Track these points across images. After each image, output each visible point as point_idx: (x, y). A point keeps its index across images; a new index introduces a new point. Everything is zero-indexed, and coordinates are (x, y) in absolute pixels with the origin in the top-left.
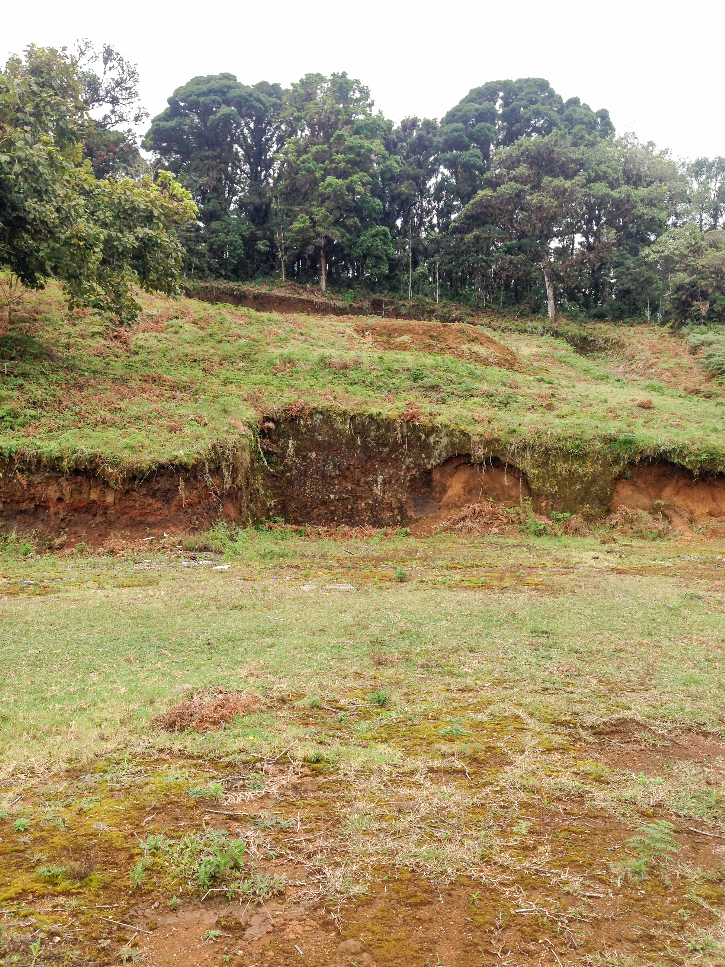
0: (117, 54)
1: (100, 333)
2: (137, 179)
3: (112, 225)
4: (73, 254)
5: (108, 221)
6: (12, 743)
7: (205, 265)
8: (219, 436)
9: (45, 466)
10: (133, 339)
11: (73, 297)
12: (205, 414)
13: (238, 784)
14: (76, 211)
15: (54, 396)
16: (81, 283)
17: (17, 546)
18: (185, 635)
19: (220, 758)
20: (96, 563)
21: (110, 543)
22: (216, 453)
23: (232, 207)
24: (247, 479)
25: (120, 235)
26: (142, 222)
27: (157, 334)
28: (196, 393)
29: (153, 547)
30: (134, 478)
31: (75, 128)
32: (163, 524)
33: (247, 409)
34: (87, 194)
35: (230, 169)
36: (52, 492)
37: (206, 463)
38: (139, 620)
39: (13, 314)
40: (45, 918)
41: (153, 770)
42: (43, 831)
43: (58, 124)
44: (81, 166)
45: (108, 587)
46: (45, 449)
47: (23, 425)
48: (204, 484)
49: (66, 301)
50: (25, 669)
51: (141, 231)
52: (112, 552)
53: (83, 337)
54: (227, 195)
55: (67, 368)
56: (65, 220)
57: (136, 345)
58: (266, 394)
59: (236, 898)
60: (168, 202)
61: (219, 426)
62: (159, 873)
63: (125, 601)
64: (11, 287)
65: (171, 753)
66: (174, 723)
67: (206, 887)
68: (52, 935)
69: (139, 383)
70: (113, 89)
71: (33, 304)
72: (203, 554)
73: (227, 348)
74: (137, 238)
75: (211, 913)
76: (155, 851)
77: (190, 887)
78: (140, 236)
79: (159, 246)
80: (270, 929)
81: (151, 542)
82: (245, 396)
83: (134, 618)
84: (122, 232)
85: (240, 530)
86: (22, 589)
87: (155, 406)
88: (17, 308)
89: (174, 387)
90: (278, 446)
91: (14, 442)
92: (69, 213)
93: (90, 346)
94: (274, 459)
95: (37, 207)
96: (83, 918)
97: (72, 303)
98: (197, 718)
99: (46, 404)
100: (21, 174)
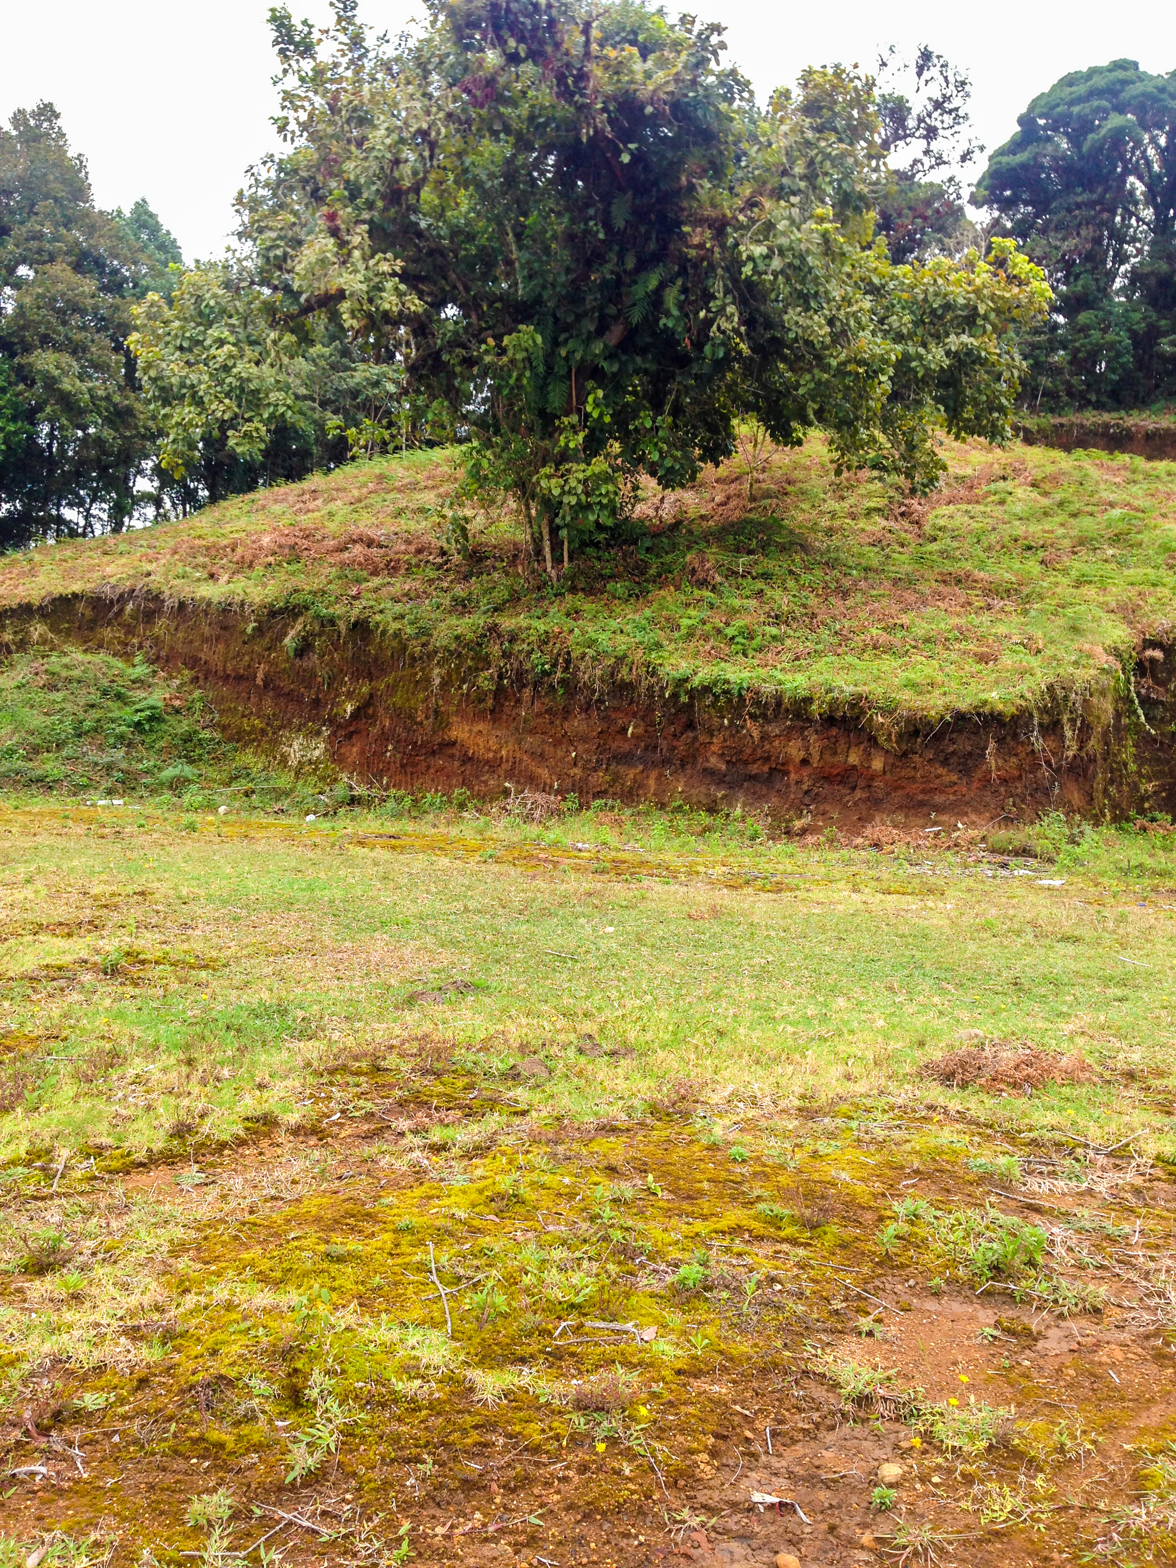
0: (939, 57)
1: (879, 510)
2: (958, 256)
3: (911, 335)
4: (848, 388)
5: (905, 331)
6: (729, 1062)
7: (1062, 387)
8: (1061, 671)
9: (787, 710)
10: (931, 516)
11: (843, 455)
12: (1040, 634)
13: (1044, 1169)
14: (858, 322)
15: (804, 606)
16: (857, 431)
17: (741, 826)
18: (980, 967)
19: (1020, 1132)
20: (850, 859)
21: (873, 831)
22: (1053, 698)
23: (1118, 283)
24: (1107, 744)
25: (921, 350)
26: (958, 326)
27: (970, 507)
28: (1027, 600)
29: (939, 842)
30: (916, 733)
31: (866, 190)
32: (958, 808)
33: (1114, 627)
34: (874, 290)
35: (1118, 219)
36: (794, 750)
37: (1035, 713)
38: (910, 940)
39: (755, 486)
40: (764, 1262)
41: (916, 1128)
42: (765, 1166)
43: (840, 186)
44: (870, 248)
45: (867, 890)
46: (788, 685)
47: (760, 650)
48: (1030, 748)
49: (832, 462)
50: (747, 981)
51: (954, 341)
52: (876, 845)
53: (853, 516)
54: (1109, 265)
55: (827, 563)
56: (840, 336)
57: (934, 525)
58: (1151, 600)
59: (1026, 1300)
60: (1004, 289)
61: (1061, 654)
62: (918, 1247)
63: (890, 911)
64: (755, 446)
65: (946, 1112)
66: (953, 1074)
67: (984, 1278)
68: (773, 1280)
69: (934, 585)
70: (929, 115)
71: (784, 471)
72: (1021, 860)
73: (1086, 524)
74: (948, 353)
75: (990, 1312)
76: (914, 1219)
77: (960, 1273)
78: (953, 349)
79: (983, 362)
80: (1075, 1346)
81: (937, 834)
82: (1113, 605)
83: (902, 936)
84: (924, 345)
85: (1087, 828)
86: (747, 883)
87: (957, 621)
88: (761, 477)
89: (991, 591)
90: (1167, 691)
91: (746, 674)
92: (848, 324)
93: (863, 530)
94: (1159, 712)
95: (801, 321)
96: (813, 1272)
97: (840, 465)
98: (988, 1073)
99: (794, 619)
100: (782, 272)
